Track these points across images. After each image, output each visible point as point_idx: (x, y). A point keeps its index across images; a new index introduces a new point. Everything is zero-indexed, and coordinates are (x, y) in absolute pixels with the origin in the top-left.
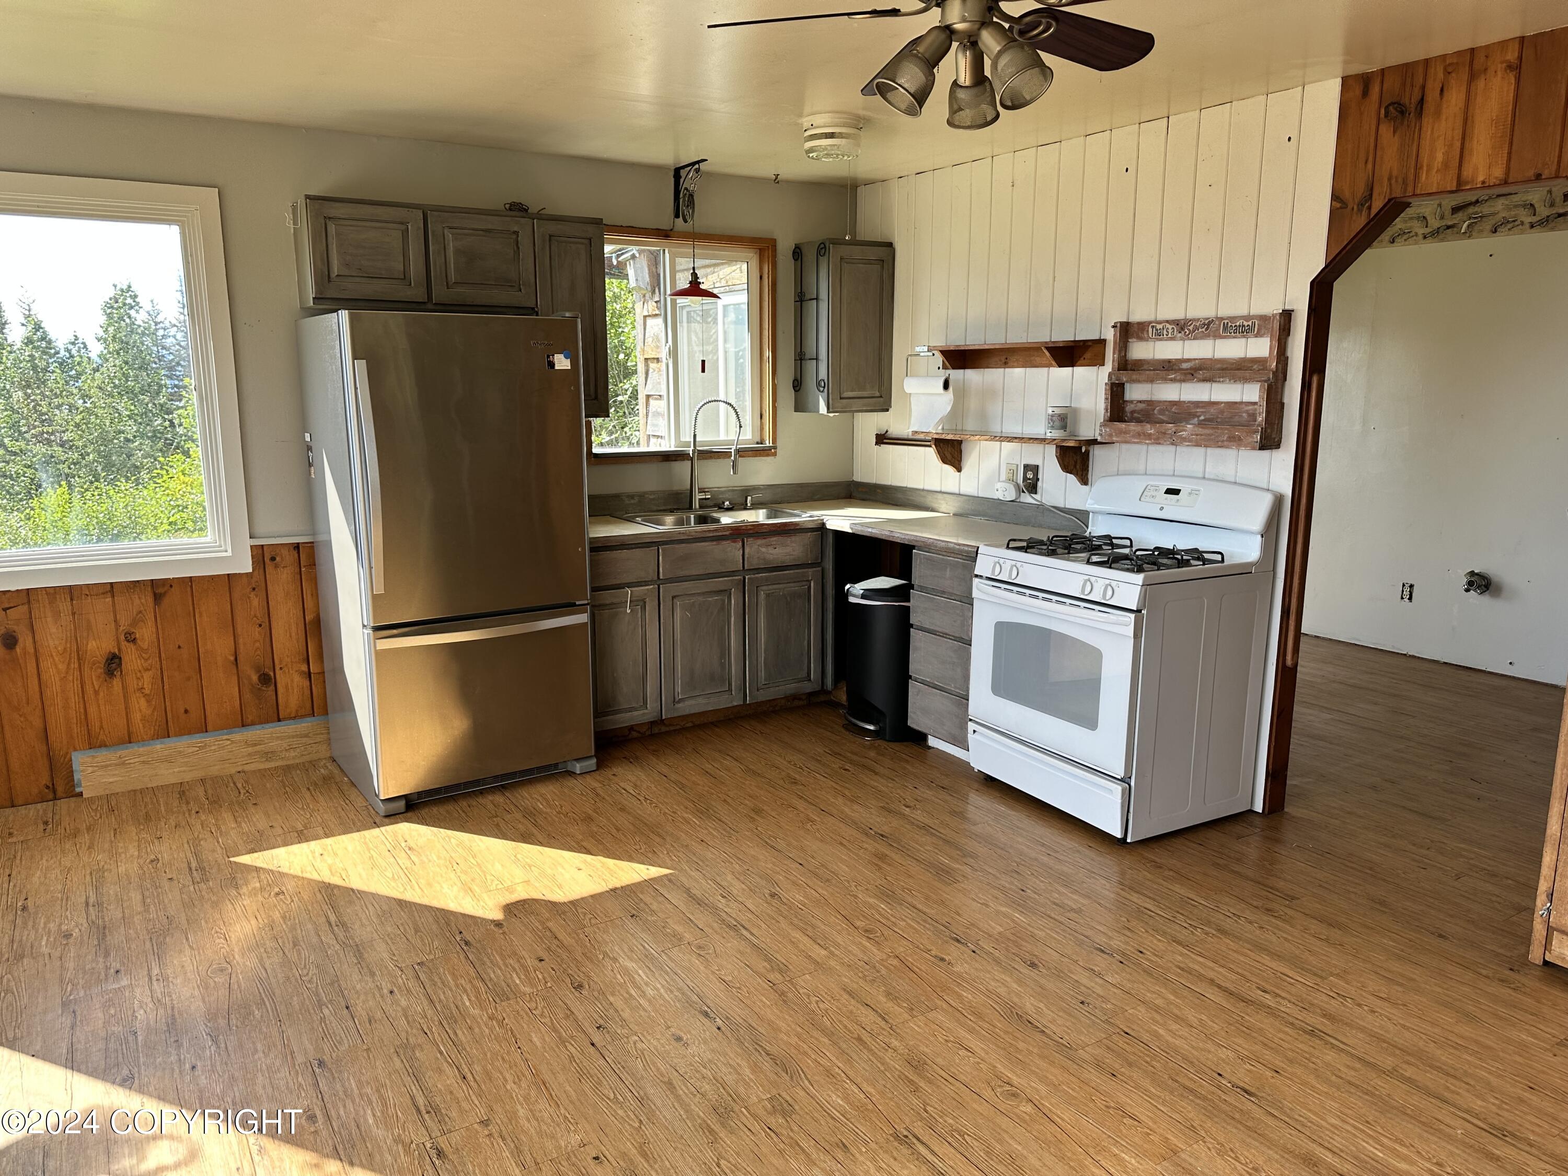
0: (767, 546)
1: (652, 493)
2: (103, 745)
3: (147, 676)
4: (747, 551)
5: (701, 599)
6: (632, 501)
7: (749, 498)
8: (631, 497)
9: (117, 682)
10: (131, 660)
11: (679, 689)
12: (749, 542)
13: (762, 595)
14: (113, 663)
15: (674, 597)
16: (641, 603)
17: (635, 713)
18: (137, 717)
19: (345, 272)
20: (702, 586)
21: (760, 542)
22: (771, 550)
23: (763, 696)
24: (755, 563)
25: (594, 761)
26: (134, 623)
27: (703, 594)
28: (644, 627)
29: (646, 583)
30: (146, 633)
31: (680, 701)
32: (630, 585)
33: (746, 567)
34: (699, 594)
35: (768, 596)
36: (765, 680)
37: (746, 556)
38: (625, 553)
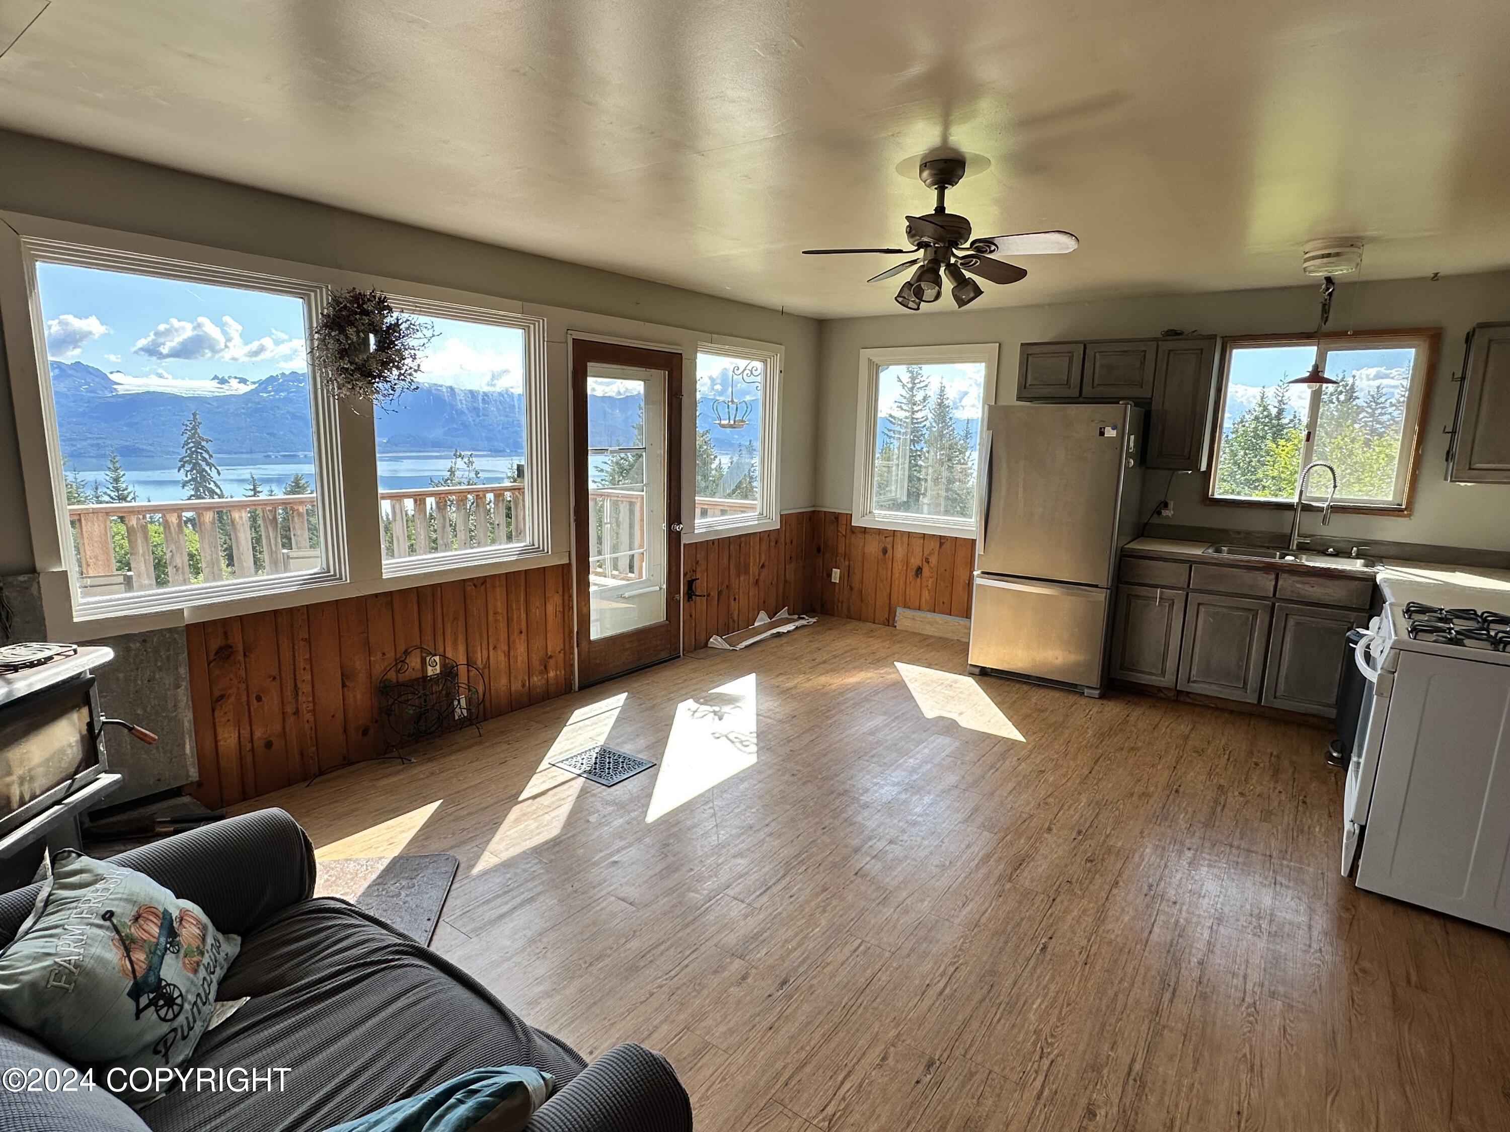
0: (1303, 583)
1: (1261, 532)
2: (909, 608)
3: (931, 581)
4: (1280, 583)
5: (1225, 611)
6: (1239, 536)
7: (1355, 549)
8: (1239, 533)
9: (919, 580)
10: (926, 571)
11: (1194, 672)
12: (1283, 576)
13: (1291, 622)
14: (919, 570)
15: (1199, 604)
16: (1170, 602)
17: (1154, 678)
18: (923, 599)
19: (1034, 383)
20: (1229, 601)
21: (1296, 578)
22: (1307, 587)
23: (1278, 704)
24: (1287, 595)
25: (1098, 692)
26: (930, 554)
27: (1230, 607)
28: (1170, 619)
29: (1179, 589)
30: (934, 560)
31: (1195, 682)
32: (1163, 587)
33: (1277, 596)
34: (1225, 607)
35: (1298, 624)
36: (1285, 692)
37: (1279, 587)
38: (1160, 564)
